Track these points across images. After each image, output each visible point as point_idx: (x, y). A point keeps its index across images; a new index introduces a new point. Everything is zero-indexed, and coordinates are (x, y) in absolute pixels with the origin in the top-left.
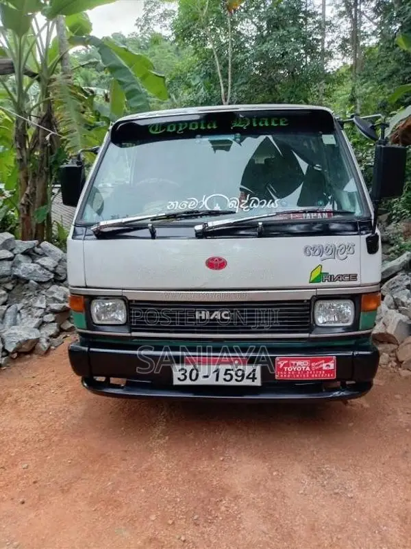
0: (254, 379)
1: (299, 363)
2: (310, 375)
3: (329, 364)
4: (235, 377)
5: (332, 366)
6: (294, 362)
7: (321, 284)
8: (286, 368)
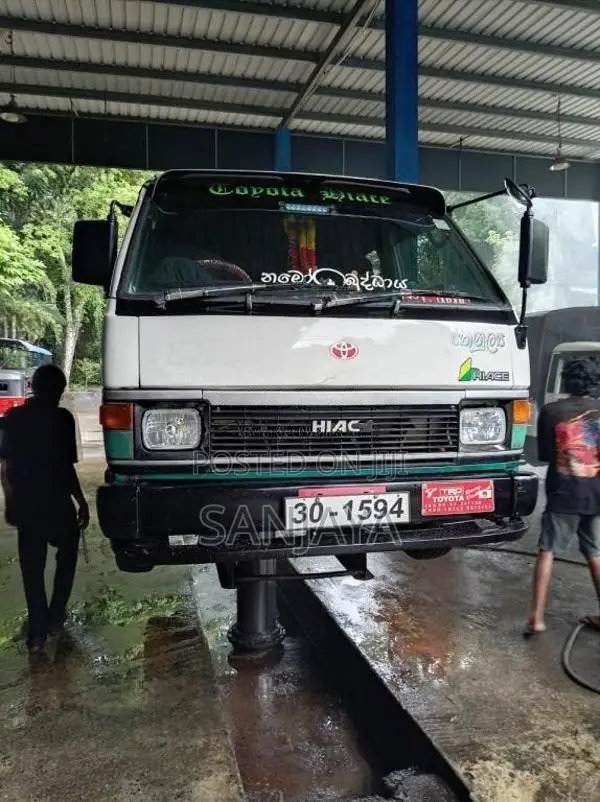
0: (399, 513)
1: (452, 490)
2: (465, 507)
3: (486, 491)
4: (374, 512)
5: (490, 494)
6: (445, 490)
7: (471, 383)
8: (435, 498)
